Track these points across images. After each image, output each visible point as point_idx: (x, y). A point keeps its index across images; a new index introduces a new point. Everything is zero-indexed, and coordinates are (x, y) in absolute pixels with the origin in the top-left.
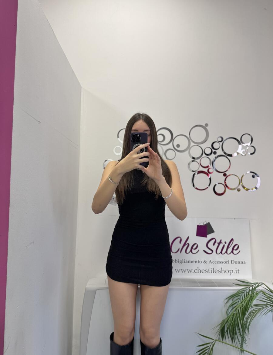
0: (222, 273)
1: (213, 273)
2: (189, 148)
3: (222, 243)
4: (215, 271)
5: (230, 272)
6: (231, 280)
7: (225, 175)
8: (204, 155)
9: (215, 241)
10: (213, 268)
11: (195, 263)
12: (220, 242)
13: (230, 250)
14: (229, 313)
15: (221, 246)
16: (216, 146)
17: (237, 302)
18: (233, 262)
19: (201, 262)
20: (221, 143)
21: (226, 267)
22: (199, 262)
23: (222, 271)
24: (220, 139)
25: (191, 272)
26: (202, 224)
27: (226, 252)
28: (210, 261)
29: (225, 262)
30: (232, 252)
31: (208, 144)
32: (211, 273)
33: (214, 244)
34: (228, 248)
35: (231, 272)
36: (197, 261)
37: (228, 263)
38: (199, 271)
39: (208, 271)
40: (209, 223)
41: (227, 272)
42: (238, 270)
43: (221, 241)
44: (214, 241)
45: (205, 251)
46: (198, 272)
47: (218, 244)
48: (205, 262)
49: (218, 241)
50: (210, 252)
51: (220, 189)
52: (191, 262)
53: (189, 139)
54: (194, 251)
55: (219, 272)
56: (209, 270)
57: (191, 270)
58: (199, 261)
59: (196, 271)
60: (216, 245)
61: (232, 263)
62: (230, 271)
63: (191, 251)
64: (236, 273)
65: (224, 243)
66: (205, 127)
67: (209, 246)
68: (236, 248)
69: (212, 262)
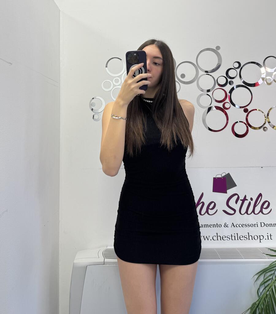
0: (249, 239)
1: (238, 239)
2: (196, 78)
3: (247, 200)
4: (240, 237)
5: (260, 238)
6: (261, 249)
7: (246, 111)
8: (217, 86)
9: (238, 198)
10: (237, 234)
11: (213, 227)
12: (245, 199)
13: (258, 209)
14: (261, 294)
15: (246, 203)
16: (232, 73)
17: (270, 279)
18: (263, 225)
19: (220, 226)
20: (238, 70)
21: (254, 231)
22: (218, 226)
23: (249, 237)
24: (237, 65)
25: (208, 240)
26: (220, 176)
27: (253, 211)
28: (233, 223)
29: (252, 226)
30: (261, 211)
31: (222, 71)
32: (235, 239)
33: (236, 202)
34: (255, 206)
35: (262, 238)
36: (215, 225)
37: (256, 225)
38: (219, 238)
39: (230, 237)
40: (228, 175)
41: (256, 238)
42: (271, 236)
43: (245, 196)
44: (236, 197)
45: (225, 211)
46: (218, 240)
47: (241, 202)
48: (226, 226)
49: (242, 198)
50: (232, 212)
51: (241, 129)
52: (207, 226)
53: (196, 67)
54: (210, 212)
55: (246, 239)
56: (232, 236)
57: (208, 237)
58: (218, 224)
59: (215, 238)
60: (240, 202)
61: (261, 226)
62: (260, 236)
63: (207, 212)
64: (268, 239)
65: (249, 200)
66: (216, 51)
67: (230, 204)
68: (265, 206)
69: (235, 226)
